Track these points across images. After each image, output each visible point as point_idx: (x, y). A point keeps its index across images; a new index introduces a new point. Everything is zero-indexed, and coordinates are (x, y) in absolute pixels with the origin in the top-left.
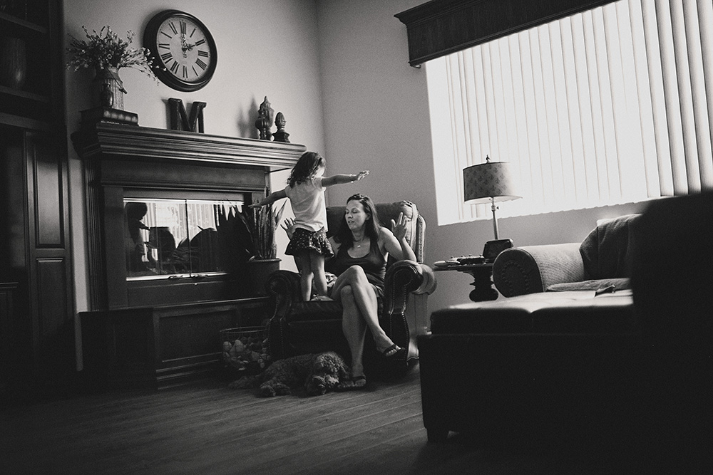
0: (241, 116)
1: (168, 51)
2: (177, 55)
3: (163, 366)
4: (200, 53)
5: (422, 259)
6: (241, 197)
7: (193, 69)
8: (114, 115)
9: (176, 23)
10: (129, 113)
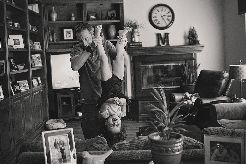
0: (185, 34)
1: (156, 19)
2: (160, 19)
3: (141, 116)
4: (168, 16)
5: (227, 94)
6: (184, 62)
7: (165, 22)
8: (134, 44)
9: (159, 8)
10: (139, 42)
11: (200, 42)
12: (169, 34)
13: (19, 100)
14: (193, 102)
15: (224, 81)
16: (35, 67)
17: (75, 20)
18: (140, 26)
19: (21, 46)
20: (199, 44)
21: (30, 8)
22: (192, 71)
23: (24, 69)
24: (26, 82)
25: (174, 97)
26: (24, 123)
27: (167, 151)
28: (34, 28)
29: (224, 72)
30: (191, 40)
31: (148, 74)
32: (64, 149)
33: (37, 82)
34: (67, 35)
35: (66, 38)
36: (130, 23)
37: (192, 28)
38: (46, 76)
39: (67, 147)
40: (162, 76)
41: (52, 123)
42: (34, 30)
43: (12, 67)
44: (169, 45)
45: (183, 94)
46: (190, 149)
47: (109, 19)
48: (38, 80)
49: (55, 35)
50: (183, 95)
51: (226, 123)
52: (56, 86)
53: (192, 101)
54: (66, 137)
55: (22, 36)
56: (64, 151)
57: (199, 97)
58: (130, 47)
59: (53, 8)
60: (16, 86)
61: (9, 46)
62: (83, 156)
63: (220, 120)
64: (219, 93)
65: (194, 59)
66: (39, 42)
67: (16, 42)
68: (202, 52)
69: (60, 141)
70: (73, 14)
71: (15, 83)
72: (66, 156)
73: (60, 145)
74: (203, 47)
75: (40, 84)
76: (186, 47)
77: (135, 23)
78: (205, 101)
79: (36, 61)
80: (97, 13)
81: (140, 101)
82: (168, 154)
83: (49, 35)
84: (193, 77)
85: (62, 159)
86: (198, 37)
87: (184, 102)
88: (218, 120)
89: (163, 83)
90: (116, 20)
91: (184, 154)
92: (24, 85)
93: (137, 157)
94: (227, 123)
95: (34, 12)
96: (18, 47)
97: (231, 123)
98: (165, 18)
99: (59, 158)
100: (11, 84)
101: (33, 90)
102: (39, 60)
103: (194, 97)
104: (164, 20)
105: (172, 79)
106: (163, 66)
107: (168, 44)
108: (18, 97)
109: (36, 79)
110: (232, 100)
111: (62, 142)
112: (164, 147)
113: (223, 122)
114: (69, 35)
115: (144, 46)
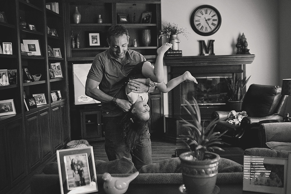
0: (233, 41)
1: (199, 23)
2: (203, 23)
3: (179, 137)
4: (214, 20)
5: (279, 113)
6: (231, 74)
7: (210, 27)
8: (172, 53)
9: (203, 11)
10: (178, 51)
11: (250, 51)
12: (214, 41)
13: (34, 117)
14: (240, 122)
15: (276, 98)
16: (54, 79)
17: (103, 23)
18: (180, 32)
19: (38, 53)
20: (249, 54)
21: (48, 7)
22: (240, 86)
23: (40, 80)
24: (43, 96)
25: (218, 115)
26: (40, 144)
27: (200, 173)
28: (53, 32)
29: (277, 87)
30: (239, 49)
31: (188, 89)
32: (82, 171)
33: (56, 95)
34: (93, 41)
35: (91, 44)
36: (168, 27)
37: (242, 34)
38: (67, 90)
39: (86, 168)
40: (205, 92)
41: (74, 144)
42: (53, 34)
43: (25, 78)
44: (214, 54)
45: (228, 112)
46: (229, 172)
47: (144, 22)
48: (57, 94)
49: (78, 40)
50: (228, 114)
51: (275, 146)
52: (79, 101)
53: (238, 120)
54: (85, 156)
55: (38, 40)
56: (83, 172)
57: (247, 116)
58: (168, 56)
59: (77, 7)
60: (31, 100)
61: (22, 53)
62: (104, 178)
63: (270, 143)
64: (270, 111)
65: (242, 71)
66: (59, 49)
67: (32, 48)
68: (252, 63)
69: (78, 161)
70: (100, 16)
71: (29, 97)
72: (85, 178)
73: (78, 166)
74: (254, 57)
75: (60, 98)
76: (233, 57)
77: (174, 28)
78: (253, 121)
79: (56, 72)
80: (129, 15)
81: (178, 119)
82: (200, 176)
83: (72, 40)
84: (241, 93)
85: (80, 182)
86: (248, 45)
87: (229, 121)
88: (267, 143)
89: (205, 100)
90: (151, 23)
91: (221, 178)
92: (41, 99)
93: (167, 180)
94: (277, 146)
95: (53, 12)
96: (33, 53)
97: (281, 145)
98: (210, 22)
99: (76, 181)
100: (24, 97)
101: (51, 105)
102: (60, 70)
103: (241, 116)
104: (208, 25)
105: (217, 95)
106: (206, 79)
107: (212, 53)
108: (33, 113)
109: (55, 93)
110: (284, 119)
111: (80, 163)
112: (196, 169)
113: (273, 144)
114: (95, 41)
115: (184, 55)
